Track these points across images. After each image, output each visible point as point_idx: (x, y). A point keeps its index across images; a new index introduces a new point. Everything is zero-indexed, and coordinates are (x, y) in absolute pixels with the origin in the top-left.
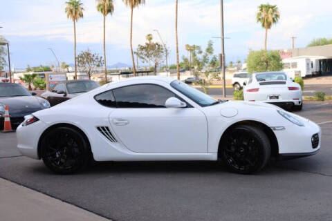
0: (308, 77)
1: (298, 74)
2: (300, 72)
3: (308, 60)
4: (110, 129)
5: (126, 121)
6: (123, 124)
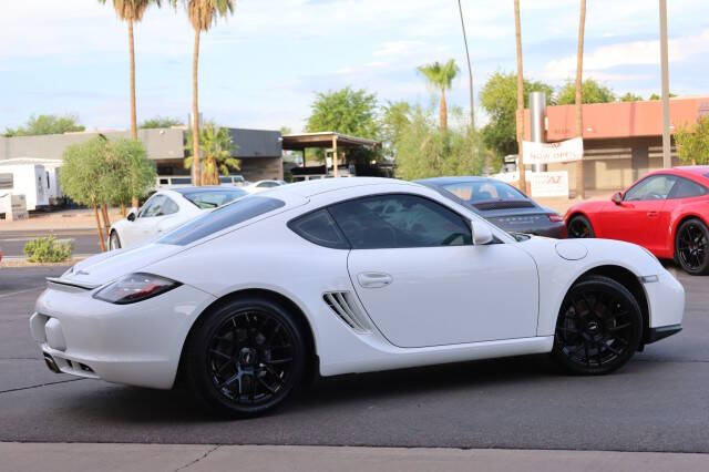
0: (40, 211)
1: (18, 203)
2: (22, 197)
3: (39, 167)
4: (352, 297)
5: (388, 278)
6: (381, 284)
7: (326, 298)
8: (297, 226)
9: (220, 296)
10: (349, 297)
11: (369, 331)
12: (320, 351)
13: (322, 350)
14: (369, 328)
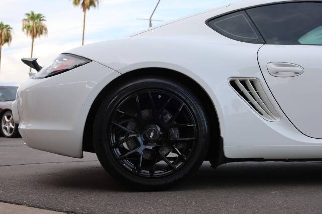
4: (261, 85)
5: (298, 69)
6: (293, 74)
7: (233, 83)
8: (215, 23)
9: (124, 72)
10: (257, 85)
11: (278, 120)
12: (224, 133)
13: (226, 132)
14: (278, 115)
